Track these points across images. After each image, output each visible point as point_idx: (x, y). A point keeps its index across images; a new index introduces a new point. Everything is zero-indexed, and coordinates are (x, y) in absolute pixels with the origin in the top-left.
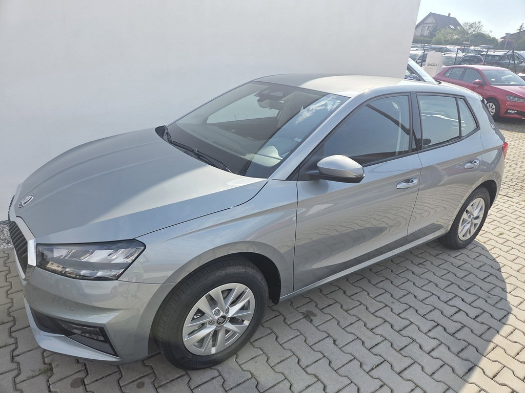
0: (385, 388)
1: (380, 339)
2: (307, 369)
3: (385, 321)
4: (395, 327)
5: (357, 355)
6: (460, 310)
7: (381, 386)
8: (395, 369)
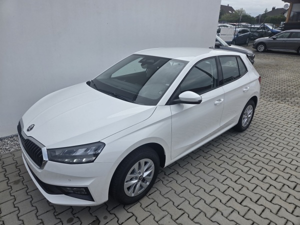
1: (224, 169)
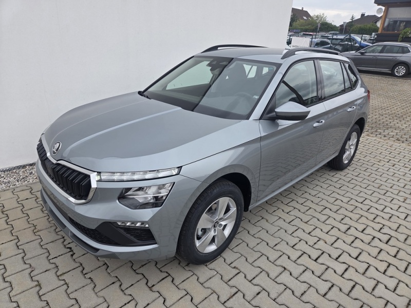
0: (302, 241)
2: (255, 236)
3: (295, 208)
4: (301, 211)
5: (282, 226)
6: (337, 199)
7: (300, 241)
8: (306, 232)
